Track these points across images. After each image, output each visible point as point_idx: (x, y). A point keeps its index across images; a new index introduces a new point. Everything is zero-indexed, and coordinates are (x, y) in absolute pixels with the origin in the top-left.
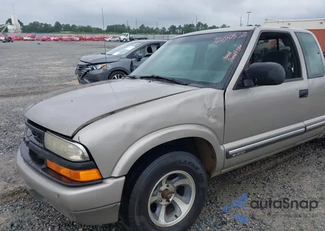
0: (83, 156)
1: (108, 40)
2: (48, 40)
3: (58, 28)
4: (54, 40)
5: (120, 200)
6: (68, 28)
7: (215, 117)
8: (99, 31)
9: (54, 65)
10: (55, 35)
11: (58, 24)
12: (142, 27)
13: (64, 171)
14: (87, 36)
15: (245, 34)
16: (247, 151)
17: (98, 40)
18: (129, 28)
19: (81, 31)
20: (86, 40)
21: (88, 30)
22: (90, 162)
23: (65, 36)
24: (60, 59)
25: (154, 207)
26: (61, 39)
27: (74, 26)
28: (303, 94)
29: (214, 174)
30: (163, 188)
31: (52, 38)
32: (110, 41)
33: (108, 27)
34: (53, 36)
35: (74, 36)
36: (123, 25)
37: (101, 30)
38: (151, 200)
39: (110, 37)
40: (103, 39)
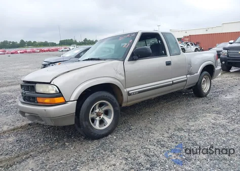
0: (56, 91)
1: (61, 50)
2: (16, 53)
3: (23, 44)
4: (21, 53)
5: (75, 112)
6: (30, 44)
7: (120, 74)
8: (53, 44)
9: (24, 69)
10: (21, 49)
11: (22, 41)
12: (85, 40)
13: (47, 101)
14: (46, 48)
15: (134, 35)
16: (139, 92)
17: (53, 51)
18: (76, 41)
19: (40, 45)
20: (45, 51)
21: (45, 44)
22: (59, 94)
23: (29, 49)
24: (27, 65)
25: (93, 120)
26: (26, 52)
27: (35, 42)
28: (168, 64)
29: (124, 105)
30: (97, 111)
31: (19, 52)
32: (62, 51)
33: (60, 41)
34: (19, 50)
35: (35, 49)
36: (71, 39)
37: (55, 43)
38: (91, 116)
39: (63, 48)
40: (57, 50)
